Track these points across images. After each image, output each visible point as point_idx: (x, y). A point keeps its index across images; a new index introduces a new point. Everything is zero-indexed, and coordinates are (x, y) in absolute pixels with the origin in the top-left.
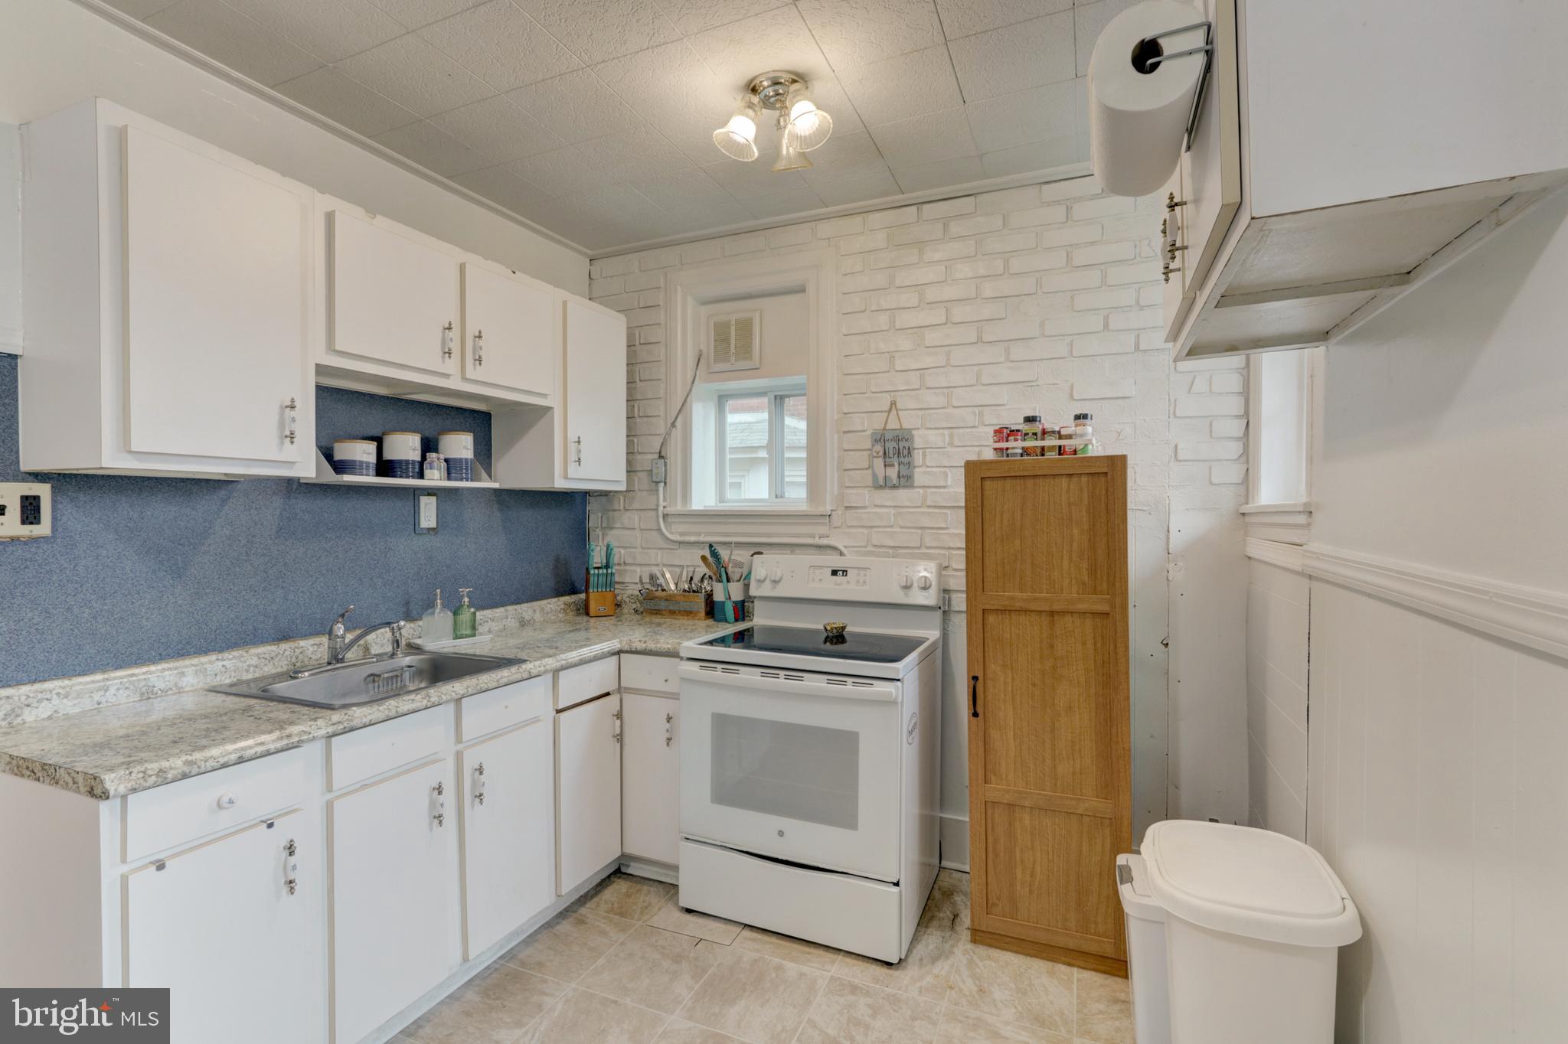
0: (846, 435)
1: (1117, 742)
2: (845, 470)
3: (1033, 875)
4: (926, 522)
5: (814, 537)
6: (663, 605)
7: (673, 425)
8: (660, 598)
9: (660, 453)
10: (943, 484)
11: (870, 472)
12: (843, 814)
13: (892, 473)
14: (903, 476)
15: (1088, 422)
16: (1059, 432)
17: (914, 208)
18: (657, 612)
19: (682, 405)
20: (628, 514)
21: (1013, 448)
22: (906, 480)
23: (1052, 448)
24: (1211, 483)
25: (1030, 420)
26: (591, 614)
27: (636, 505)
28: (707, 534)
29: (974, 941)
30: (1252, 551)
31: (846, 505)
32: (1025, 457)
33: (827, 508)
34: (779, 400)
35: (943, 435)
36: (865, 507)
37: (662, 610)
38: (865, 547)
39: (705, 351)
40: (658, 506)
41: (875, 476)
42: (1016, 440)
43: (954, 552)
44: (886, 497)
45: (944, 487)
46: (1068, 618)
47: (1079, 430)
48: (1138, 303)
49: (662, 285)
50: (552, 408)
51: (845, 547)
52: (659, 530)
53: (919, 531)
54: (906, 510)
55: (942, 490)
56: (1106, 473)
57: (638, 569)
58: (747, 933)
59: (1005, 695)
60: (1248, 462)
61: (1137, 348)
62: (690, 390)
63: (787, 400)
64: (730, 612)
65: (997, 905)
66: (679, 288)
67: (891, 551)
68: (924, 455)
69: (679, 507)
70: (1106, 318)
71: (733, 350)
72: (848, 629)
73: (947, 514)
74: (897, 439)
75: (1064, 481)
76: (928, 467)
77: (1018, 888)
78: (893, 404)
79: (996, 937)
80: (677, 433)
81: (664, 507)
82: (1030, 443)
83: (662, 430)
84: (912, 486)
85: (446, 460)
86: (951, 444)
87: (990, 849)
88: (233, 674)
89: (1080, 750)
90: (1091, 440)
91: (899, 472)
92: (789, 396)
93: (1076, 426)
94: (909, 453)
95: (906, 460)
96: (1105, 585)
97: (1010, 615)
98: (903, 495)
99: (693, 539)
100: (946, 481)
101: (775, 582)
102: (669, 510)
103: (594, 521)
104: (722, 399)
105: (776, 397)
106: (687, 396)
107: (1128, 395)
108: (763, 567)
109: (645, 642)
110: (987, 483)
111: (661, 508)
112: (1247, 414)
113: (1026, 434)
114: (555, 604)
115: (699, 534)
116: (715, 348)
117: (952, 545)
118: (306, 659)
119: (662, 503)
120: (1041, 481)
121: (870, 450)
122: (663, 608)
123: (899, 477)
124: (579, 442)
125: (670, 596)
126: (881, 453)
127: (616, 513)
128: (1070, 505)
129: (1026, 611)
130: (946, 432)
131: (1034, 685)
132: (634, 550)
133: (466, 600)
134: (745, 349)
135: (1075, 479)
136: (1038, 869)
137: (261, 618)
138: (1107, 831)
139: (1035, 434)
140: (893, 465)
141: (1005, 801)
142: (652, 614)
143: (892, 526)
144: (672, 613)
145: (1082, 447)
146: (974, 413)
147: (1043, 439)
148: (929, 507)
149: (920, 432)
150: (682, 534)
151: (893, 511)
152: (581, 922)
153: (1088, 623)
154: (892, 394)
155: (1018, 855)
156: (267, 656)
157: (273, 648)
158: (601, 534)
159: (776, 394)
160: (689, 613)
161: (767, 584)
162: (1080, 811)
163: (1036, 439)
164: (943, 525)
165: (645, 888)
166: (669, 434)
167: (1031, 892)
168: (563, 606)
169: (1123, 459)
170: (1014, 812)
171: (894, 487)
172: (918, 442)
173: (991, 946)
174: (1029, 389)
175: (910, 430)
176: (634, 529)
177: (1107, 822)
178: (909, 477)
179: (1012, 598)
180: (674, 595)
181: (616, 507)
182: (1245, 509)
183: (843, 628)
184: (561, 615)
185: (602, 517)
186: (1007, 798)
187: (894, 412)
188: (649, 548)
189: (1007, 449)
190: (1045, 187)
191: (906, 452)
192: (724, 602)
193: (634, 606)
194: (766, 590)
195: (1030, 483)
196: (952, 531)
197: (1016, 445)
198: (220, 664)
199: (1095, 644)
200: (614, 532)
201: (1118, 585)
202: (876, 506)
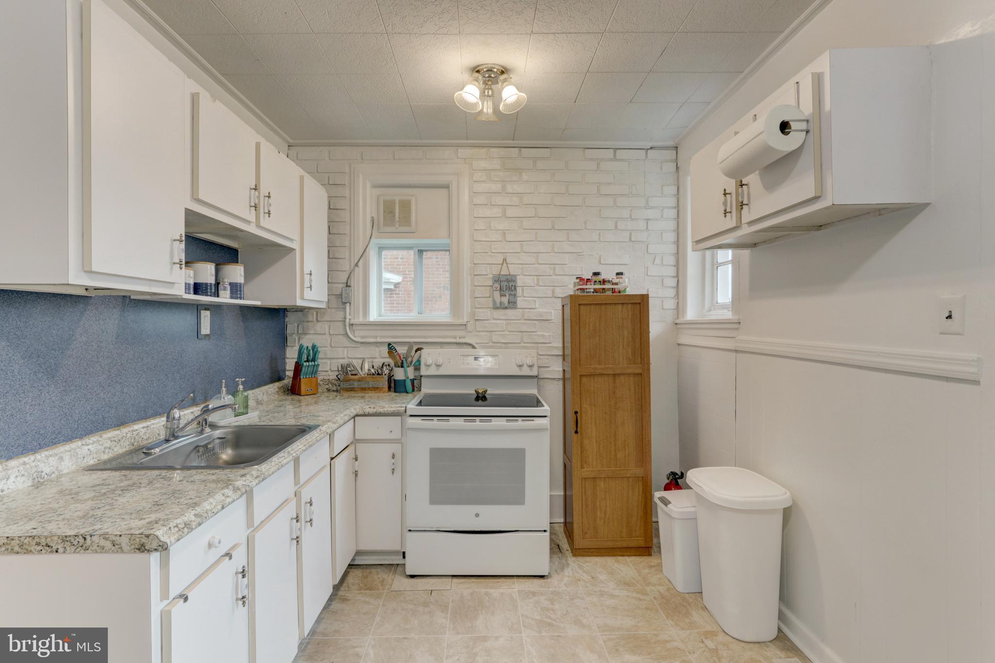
0: (476, 277)
1: (645, 438)
2: (475, 298)
3: (605, 513)
4: (524, 328)
5: (456, 338)
6: (356, 385)
7: (357, 265)
8: (354, 380)
9: (347, 283)
10: (534, 307)
11: (491, 299)
12: (517, 497)
13: (505, 300)
14: (511, 302)
15: (623, 276)
16: (612, 281)
17: (517, 149)
18: (352, 390)
19: (364, 252)
20: (319, 324)
21: (590, 289)
22: (512, 304)
23: (609, 289)
24: (663, 309)
25: (596, 274)
26: (302, 394)
27: (327, 318)
28: (382, 337)
29: (574, 555)
30: (681, 341)
31: (476, 318)
32: (595, 294)
33: (464, 320)
34: (421, 252)
35: (534, 279)
36: (488, 320)
37: (355, 388)
38: (488, 343)
39: (376, 218)
40: (345, 318)
41: (494, 302)
42: (591, 285)
43: (540, 345)
44: (500, 314)
45: (534, 309)
46: (622, 377)
47: (621, 280)
48: (631, 217)
49: (347, 170)
50: (295, 249)
51: (476, 343)
52: (347, 334)
53: (520, 334)
54: (512, 321)
55: (533, 310)
56: (640, 303)
57: (328, 362)
58: (455, 580)
59: (591, 420)
60: (678, 299)
61: (630, 240)
62: (369, 243)
63: (425, 253)
64: (409, 386)
65: (588, 533)
66: (360, 174)
67: (503, 345)
68: (523, 290)
69: (361, 320)
70: (616, 223)
71: (397, 219)
72: (488, 392)
73: (535, 324)
74: (508, 281)
75: (620, 307)
76: (525, 297)
77: (598, 521)
78: (505, 260)
79: (586, 550)
80: (359, 271)
81: (350, 319)
82: (598, 286)
83: (347, 268)
84: (516, 308)
85: (231, 284)
86: (538, 285)
87: (584, 504)
88: (95, 456)
89: (628, 445)
90: (628, 286)
91: (509, 300)
92: (426, 251)
93: (617, 278)
94: (515, 289)
95: (513, 293)
96: (639, 359)
97: (593, 377)
98: (510, 313)
99: (372, 340)
100: (535, 305)
101: (438, 366)
102: (352, 321)
103: (291, 328)
104: (381, 249)
105: (418, 250)
106: (367, 247)
107: (627, 263)
108: (428, 356)
109: (374, 408)
110: (582, 307)
111: (347, 320)
112: (677, 276)
113: (595, 282)
114: (273, 388)
115: (376, 337)
116: (384, 217)
117: (539, 341)
118: (140, 439)
119: (348, 317)
120: (608, 306)
121: (492, 286)
122: (356, 386)
123: (509, 303)
124: (311, 274)
125: (362, 378)
126: (498, 289)
127: (309, 324)
128: (623, 319)
129: (601, 375)
130: (535, 278)
131: (606, 413)
132: (325, 349)
133: (241, 387)
134: (406, 219)
135: (625, 306)
136: (608, 509)
137: (107, 409)
138: (641, 484)
139: (600, 282)
140: (506, 296)
141: (591, 477)
142: (347, 391)
143: (504, 331)
144: (363, 389)
145: (623, 289)
146: (551, 268)
147: (604, 285)
148: (525, 320)
149: (520, 277)
150: (363, 337)
151: (504, 322)
152: (344, 600)
153: (632, 378)
154: (504, 254)
155: (598, 504)
156: (116, 439)
157: (117, 432)
158: (297, 338)
159: (419, 249)
160: (376, 389)
161: (433, 368)
162: (628, 475)
163: (601, 284)
164: (534, 330)
165: (373, 571)
166: (353, 270)
167: (605, 522)
168: (277, 390)
169: (647, 296)
170: (596, 481)
171: (506, 308)
172: (519, 283)
173: (583, 556)
174: (579, 256)
175: (515, 276)
176: (325, 334)
177: (640, 479)
178: (515, 303)
179: (595, 368)
180: (365, 377)
181: (310, 319)
182: (677, 321)
183: (486, 391)
184: (276, 396)
185: (298, 326)
186: (592, 475)
187: (505, 265)
188: (337, 347)
189: (586, 289)
190: (586, 150)
191: (513, 288)
192: (405, 380)
193: (327, 387)
194: (433, 371)
195: (603, 307)
196: (539, 333)
197: (591, 287)
198: (86, 448)
199: (635, 389)
200: (307, 336)
201: (645, 359)
202: (494, 319)
